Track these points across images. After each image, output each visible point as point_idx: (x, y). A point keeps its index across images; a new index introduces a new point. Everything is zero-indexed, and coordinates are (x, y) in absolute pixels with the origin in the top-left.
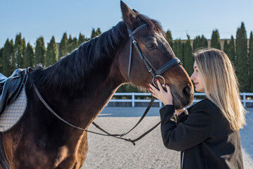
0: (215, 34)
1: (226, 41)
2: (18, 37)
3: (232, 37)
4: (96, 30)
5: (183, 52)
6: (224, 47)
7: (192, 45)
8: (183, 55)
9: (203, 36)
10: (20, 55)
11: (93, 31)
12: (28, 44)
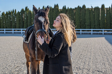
0: (103, 6)
1: (107, 8)
2: (26, 8)
3: (110, 7)
4: (56, 5)
5: (90, 13)
6: (106, 11)
7: (93, 10)
8: (90, 14)
9: (98, 7)
10: (27, 15)
11: (55, 5)
12: (30, 10)
